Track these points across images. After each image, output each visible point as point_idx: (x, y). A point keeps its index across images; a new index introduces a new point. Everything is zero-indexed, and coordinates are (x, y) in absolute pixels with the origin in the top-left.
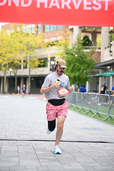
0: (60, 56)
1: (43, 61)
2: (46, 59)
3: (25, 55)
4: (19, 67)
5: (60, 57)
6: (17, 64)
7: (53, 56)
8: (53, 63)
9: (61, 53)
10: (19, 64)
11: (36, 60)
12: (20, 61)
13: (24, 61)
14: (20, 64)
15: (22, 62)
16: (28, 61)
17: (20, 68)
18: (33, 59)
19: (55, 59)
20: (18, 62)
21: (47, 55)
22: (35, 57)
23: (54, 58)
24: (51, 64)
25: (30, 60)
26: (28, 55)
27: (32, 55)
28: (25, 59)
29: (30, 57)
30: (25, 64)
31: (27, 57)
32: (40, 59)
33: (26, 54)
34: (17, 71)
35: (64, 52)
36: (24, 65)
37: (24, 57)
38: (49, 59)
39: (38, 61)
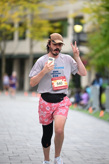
0: (94, 14)
1: (57, 24)
2: (64, 21)
3: (21, 13)
4: (10, 37)
5: (94, 17)
6: (5, 30)
7: (79, 14)
8: (78, 28)
9: (95, 8)
10: (9, 31)
11: (45, 22)
12: (12, 25)
13: (21, 25)
14: (13, 30)
15: (16, 26)
16: (29, 26)
17: (12, 39)
18: (37, 21)
19: (83, 21)
20: (8, 27)
21: (67, 12)
22: (41, 16)
23: (81, 18)
24: (74, 30)
25: (32, 22)
26: (29, 12)
27: (37, 12)
28: (22, 20)
29: (33, 17)
30: (22, 30)
31: (25, 16)
32: (52, 22)
33: (25, 9)
34: (5, 46)
35: (102, 6)
36: (19, 33)
37: (20, 17)
38: (71, 21)
39: (49, 25)
